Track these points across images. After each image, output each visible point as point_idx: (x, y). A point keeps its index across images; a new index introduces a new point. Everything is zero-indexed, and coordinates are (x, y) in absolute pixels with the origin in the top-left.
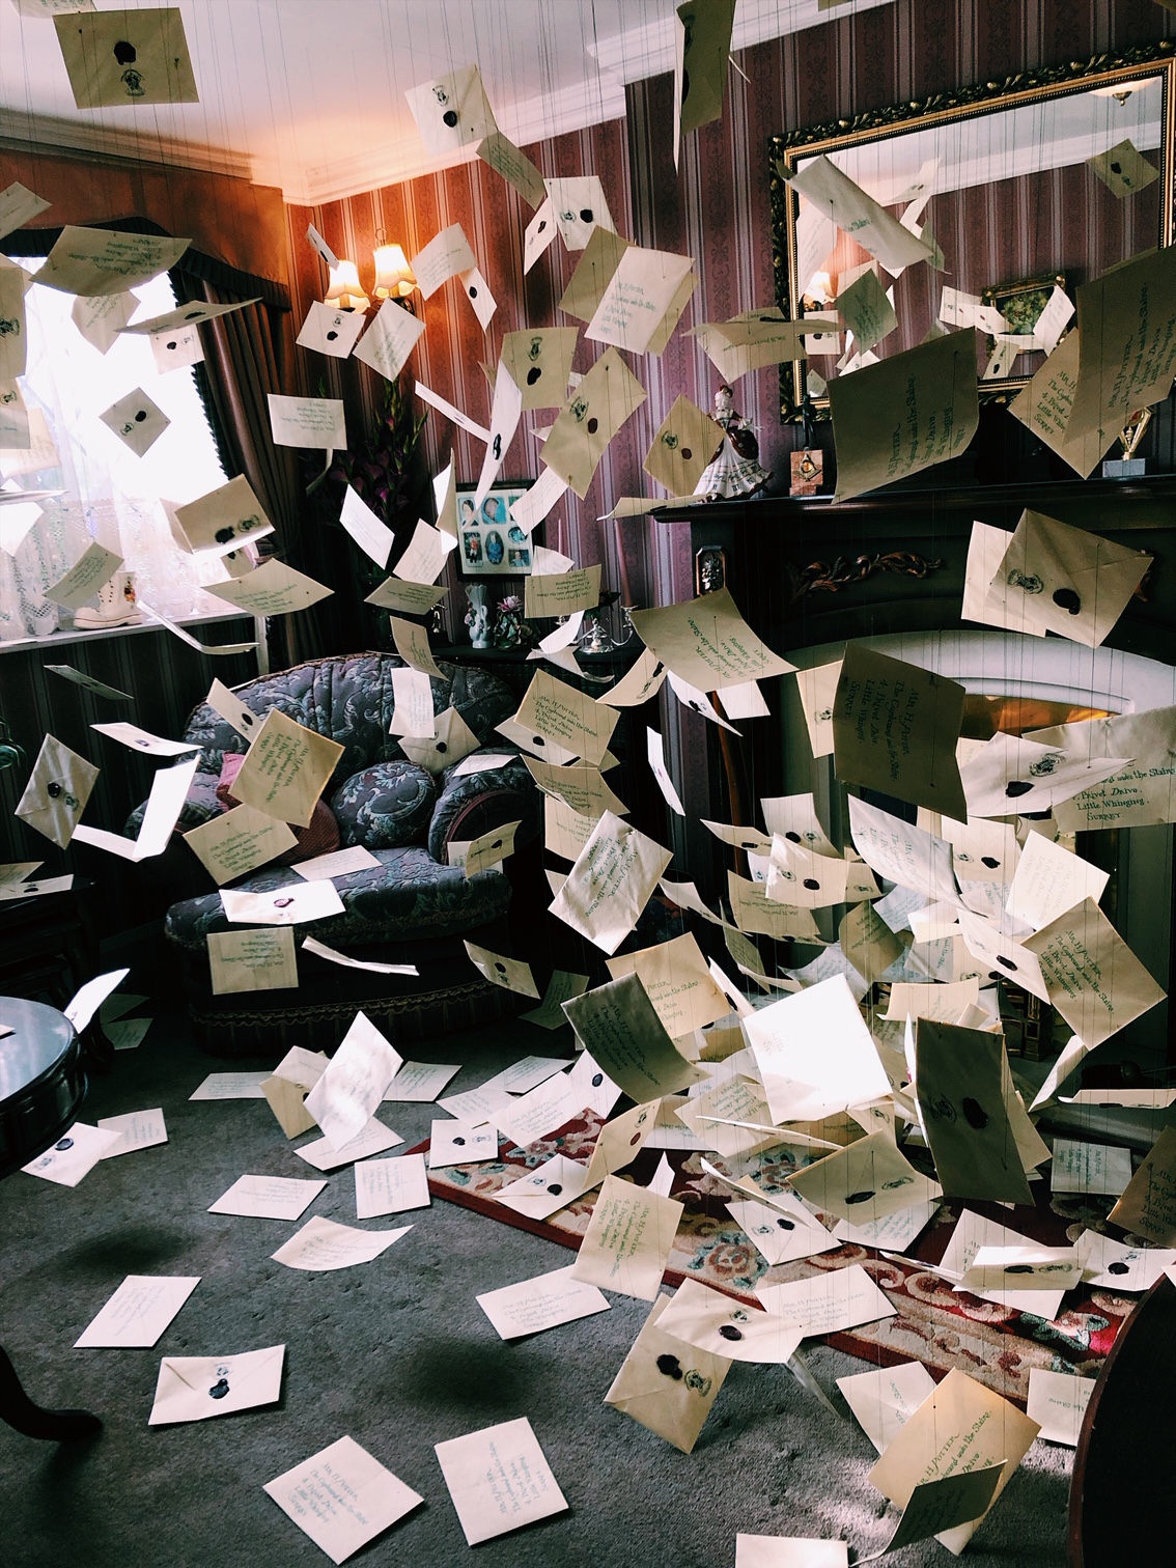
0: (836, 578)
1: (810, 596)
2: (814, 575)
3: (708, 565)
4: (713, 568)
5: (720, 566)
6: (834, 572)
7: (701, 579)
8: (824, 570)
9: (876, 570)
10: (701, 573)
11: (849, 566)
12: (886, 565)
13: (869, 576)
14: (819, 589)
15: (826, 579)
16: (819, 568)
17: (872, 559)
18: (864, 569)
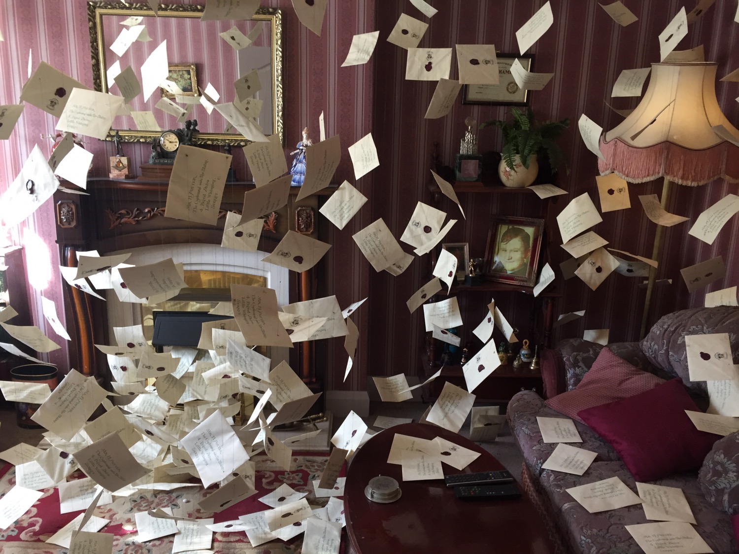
0: (134, 218)
1: (121, 225)
2: (121, 216)
3: (65, 210)
4: (68, 211)
5: (71, 210)
6: (134, 214)
7: (60, 216)
8: (128, 213)
9: (154, 215)
10: (60, 213)
11: (140, 212)
12: (160, 213)
13: (151, 218)
14: (126, 223)
15: (129, 218)
16: (125, 213)
17: (153, 210)
18: (149, 215)
